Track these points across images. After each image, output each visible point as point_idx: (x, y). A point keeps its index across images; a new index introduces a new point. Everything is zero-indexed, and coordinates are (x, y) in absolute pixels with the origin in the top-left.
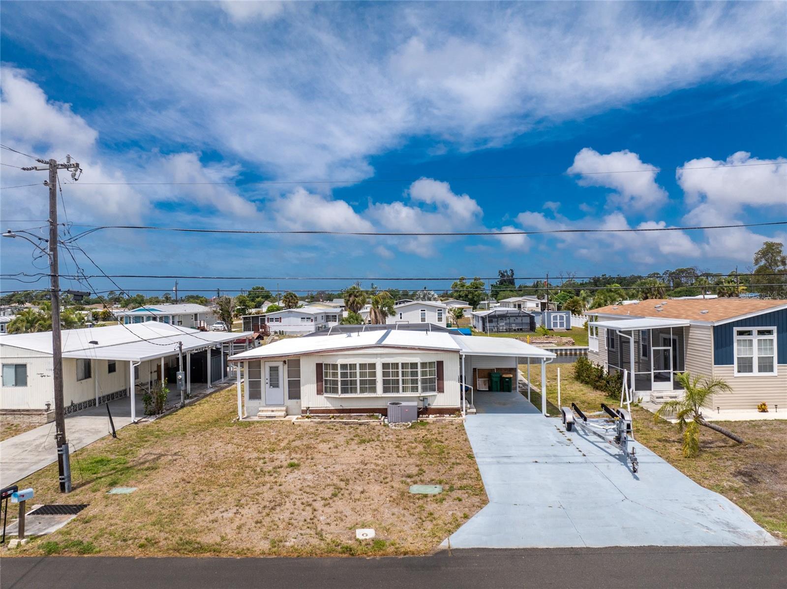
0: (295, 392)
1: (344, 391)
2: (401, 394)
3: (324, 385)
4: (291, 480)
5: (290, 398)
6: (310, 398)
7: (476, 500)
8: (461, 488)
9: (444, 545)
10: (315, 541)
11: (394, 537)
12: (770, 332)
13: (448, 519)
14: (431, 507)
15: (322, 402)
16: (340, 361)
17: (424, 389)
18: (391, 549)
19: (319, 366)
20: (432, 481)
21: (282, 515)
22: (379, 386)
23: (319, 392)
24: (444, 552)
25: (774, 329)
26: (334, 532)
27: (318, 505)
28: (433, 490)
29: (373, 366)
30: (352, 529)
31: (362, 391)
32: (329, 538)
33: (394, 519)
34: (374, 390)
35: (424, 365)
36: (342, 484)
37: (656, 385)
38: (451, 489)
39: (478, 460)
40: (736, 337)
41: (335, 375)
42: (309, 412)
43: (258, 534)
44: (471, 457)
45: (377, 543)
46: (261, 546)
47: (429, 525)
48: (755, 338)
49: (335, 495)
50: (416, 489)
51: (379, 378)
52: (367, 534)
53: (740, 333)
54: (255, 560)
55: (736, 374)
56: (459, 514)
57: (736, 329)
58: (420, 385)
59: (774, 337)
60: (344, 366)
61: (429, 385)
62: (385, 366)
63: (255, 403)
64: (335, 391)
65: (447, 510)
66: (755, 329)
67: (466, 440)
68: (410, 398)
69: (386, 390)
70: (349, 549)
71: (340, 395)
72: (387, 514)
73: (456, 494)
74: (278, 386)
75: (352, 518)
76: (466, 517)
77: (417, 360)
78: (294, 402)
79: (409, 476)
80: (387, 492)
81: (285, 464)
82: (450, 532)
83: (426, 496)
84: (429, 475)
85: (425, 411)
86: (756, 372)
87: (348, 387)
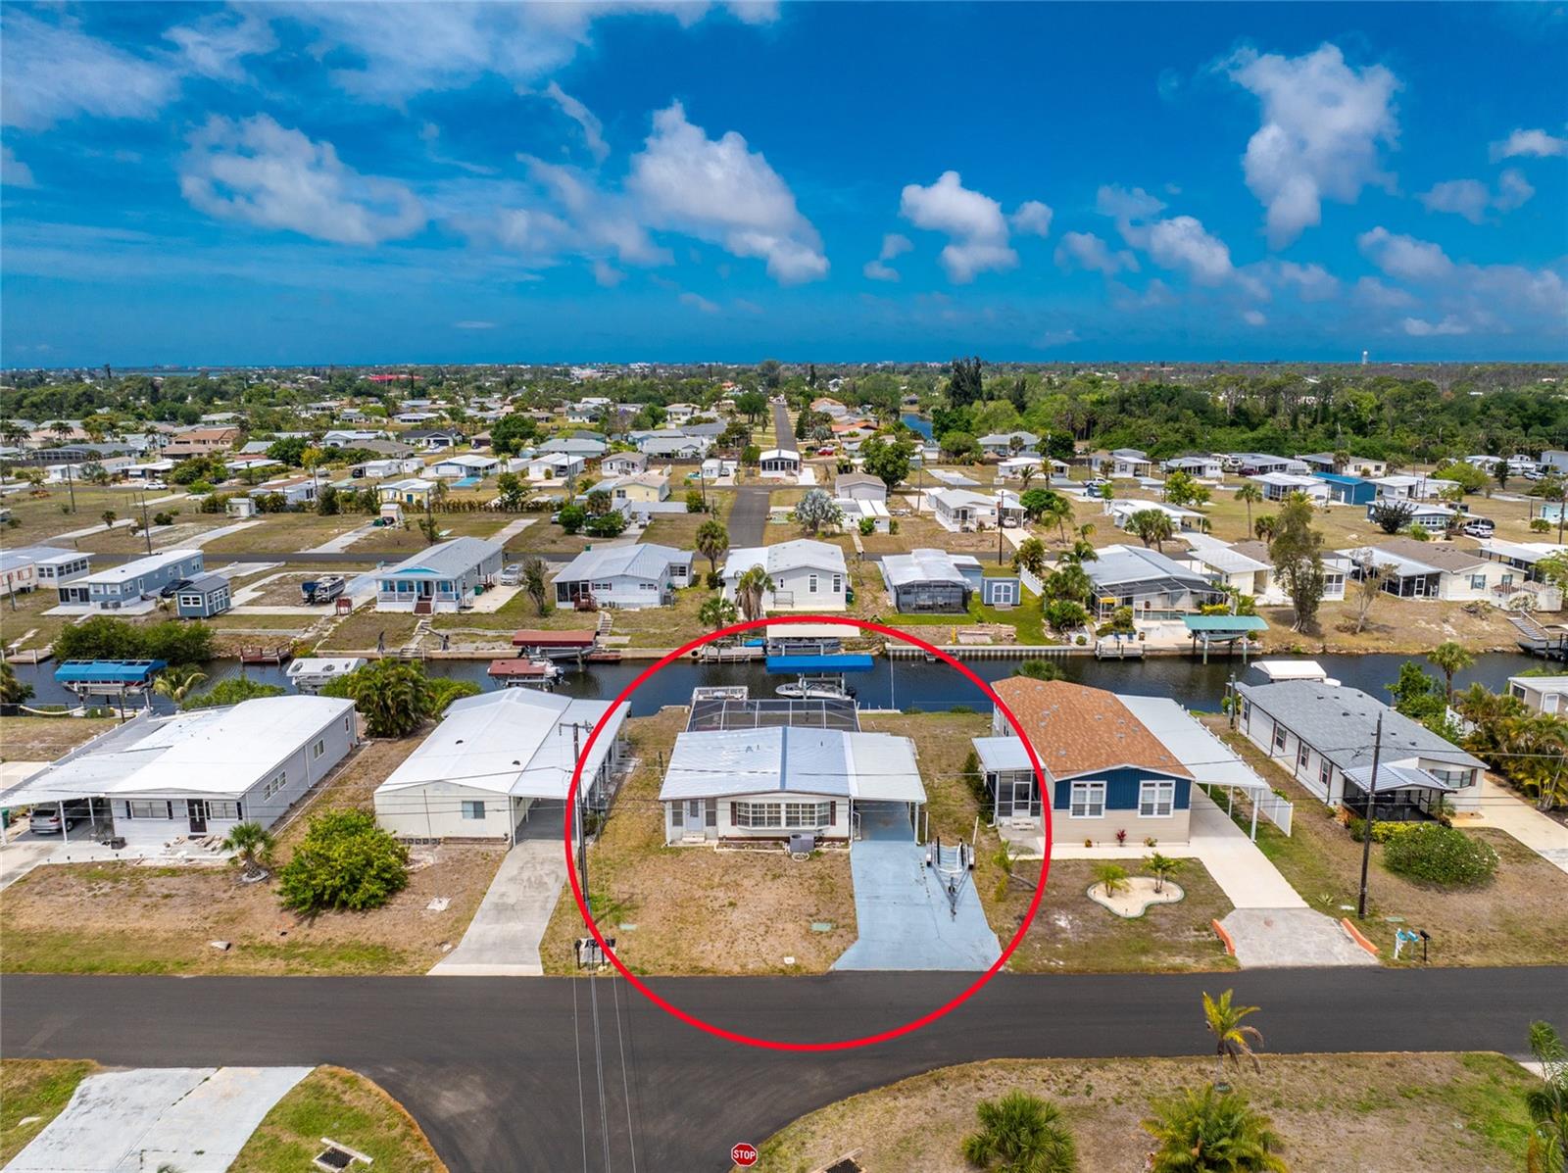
0: (711, 821)
1: (754, 824)
2: (802, 828)
3: (736, 819)
4: (736, 917)
5: (707, 825)
6: (725, 827)
7: (851, 936)
8: (843, 927)
9: (831, 968)
10: (763, 965)
11: (805, 963)
12: (1101, 785)
13: (835, 951)
14: (825, 941)
15: (737, 831)
16: (751, 801)
17: (820, 824)
18: (804, 971)
19: (733, 804)
20: (825, 921)
21: (740, 947)
22: (783, 821)
23: (733, 824)
24: (831, 972)
25: (1105, 783)
26: (772, 959)
27: (759, 939)
28: (826, 927)
29: (778, 806)
30: (782, 957)
31: (769, 824)
32: (770, 963)
33: (803, 951)
34: (779, 824)
35: (820, 805)
36: (769, 922)
37: (1015, 813)
38: (837, 927)
39: (856, 900)
40: (1073, 789)
41: (747, 812)
42: (726, 841)
43: (731, 962)
44: (852, 897)
45: (797, 967)
46: (737, 969)
47: (824, 955)
48: (1089, 789)
49: (767, 932)
50: (816, 927)
51: (783, 815)
52: (790, 960)
53: (1076, 786)
54: (736, 977)
55: (1071, 817)
56: (841, 947)
57: (1073, 783)
58: (816, 821)
59: (1104, 789)
60: (754, 806)
61: (823, 821)
62: (788, 806)
63: (678, 829)
64: (747, 824)
65: (834, 944)
66: (1089, 783)
67: (850, 877)
68: (807, 830)
69: (788, 824)
70: (782, 970)
71: (751, 828)
72: (800, 948)
73: (840, 931)
74: (697, 816)
75: (781, 950)
76: (844, 949)
77: (814, 801)
78: (710, 828)
79: (811, 916)
80: (798, 929)
81: (726, 902)
82: (835, 960)
83: (821, 933)
84: (824, 915)
85: (821, 839)
86: (1087, 815)
87: (757, 821)
